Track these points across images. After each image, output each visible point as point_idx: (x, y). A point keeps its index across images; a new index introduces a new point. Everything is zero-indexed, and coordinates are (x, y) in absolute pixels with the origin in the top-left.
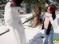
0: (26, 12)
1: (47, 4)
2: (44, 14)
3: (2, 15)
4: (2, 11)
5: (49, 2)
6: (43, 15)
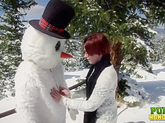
0: (83, 65)
1: (141, 39)
2: (134, 68)
3: (12, 67)
4: (14, 57)
5: (146, 35)
6: (130, 70)
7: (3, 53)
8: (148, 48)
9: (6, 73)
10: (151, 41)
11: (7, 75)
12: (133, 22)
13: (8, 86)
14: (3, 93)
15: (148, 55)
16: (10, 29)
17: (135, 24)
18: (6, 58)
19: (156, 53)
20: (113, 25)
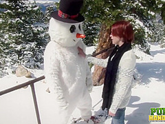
1: (140, 20)
4: (14, 35)
7: (3, 32)
8: (146, 30)
9: (7, 51)
10: (150, 22)
11: (8, 53)
12: (133, 3)
13: (8, 64)
14: (4, 71)
15: (146, 36)
16: (10, 8)
17: (134, 5)
18: (6, 36)
19: (156, 34)
20: (107, 10)
